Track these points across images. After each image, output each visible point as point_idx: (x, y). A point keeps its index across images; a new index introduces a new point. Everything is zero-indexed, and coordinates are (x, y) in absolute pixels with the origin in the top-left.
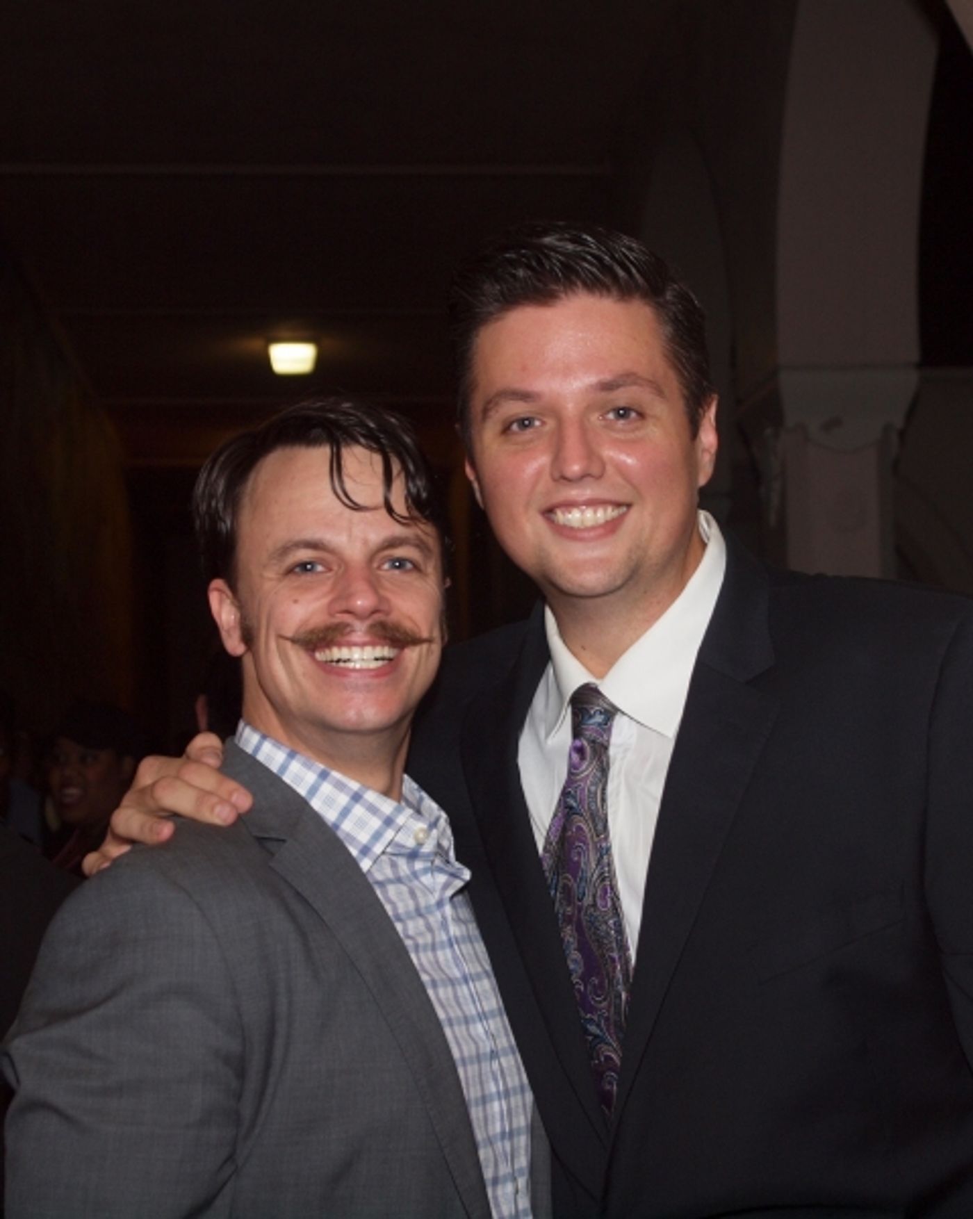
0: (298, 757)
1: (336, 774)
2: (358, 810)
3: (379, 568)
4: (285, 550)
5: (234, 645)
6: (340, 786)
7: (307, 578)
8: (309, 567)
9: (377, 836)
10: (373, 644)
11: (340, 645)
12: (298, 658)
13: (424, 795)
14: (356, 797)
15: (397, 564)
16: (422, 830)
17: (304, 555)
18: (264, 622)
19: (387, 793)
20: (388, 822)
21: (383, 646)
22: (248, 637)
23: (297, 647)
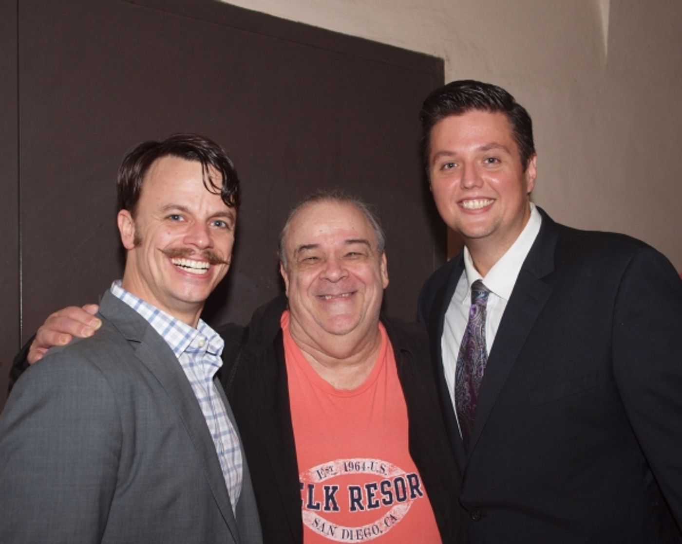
0: (144, 303)
1: (162, 312)
2: (173, 330)
3: (210, 224)
4: (167, 208)
5: (128, 242)
6: (165, 318)
7: (175, 222)
8: (176, 217)
9: (182, 343)
10: (202, 261)
11: (187, 258)
14: (172, 324)
15: (218, 223)
16: (201, 341)
17: (176, 212)
18: (150, 238)
20: (187, 336)
21: (206, 262)
22: (138, 242)
23: (164, 254)
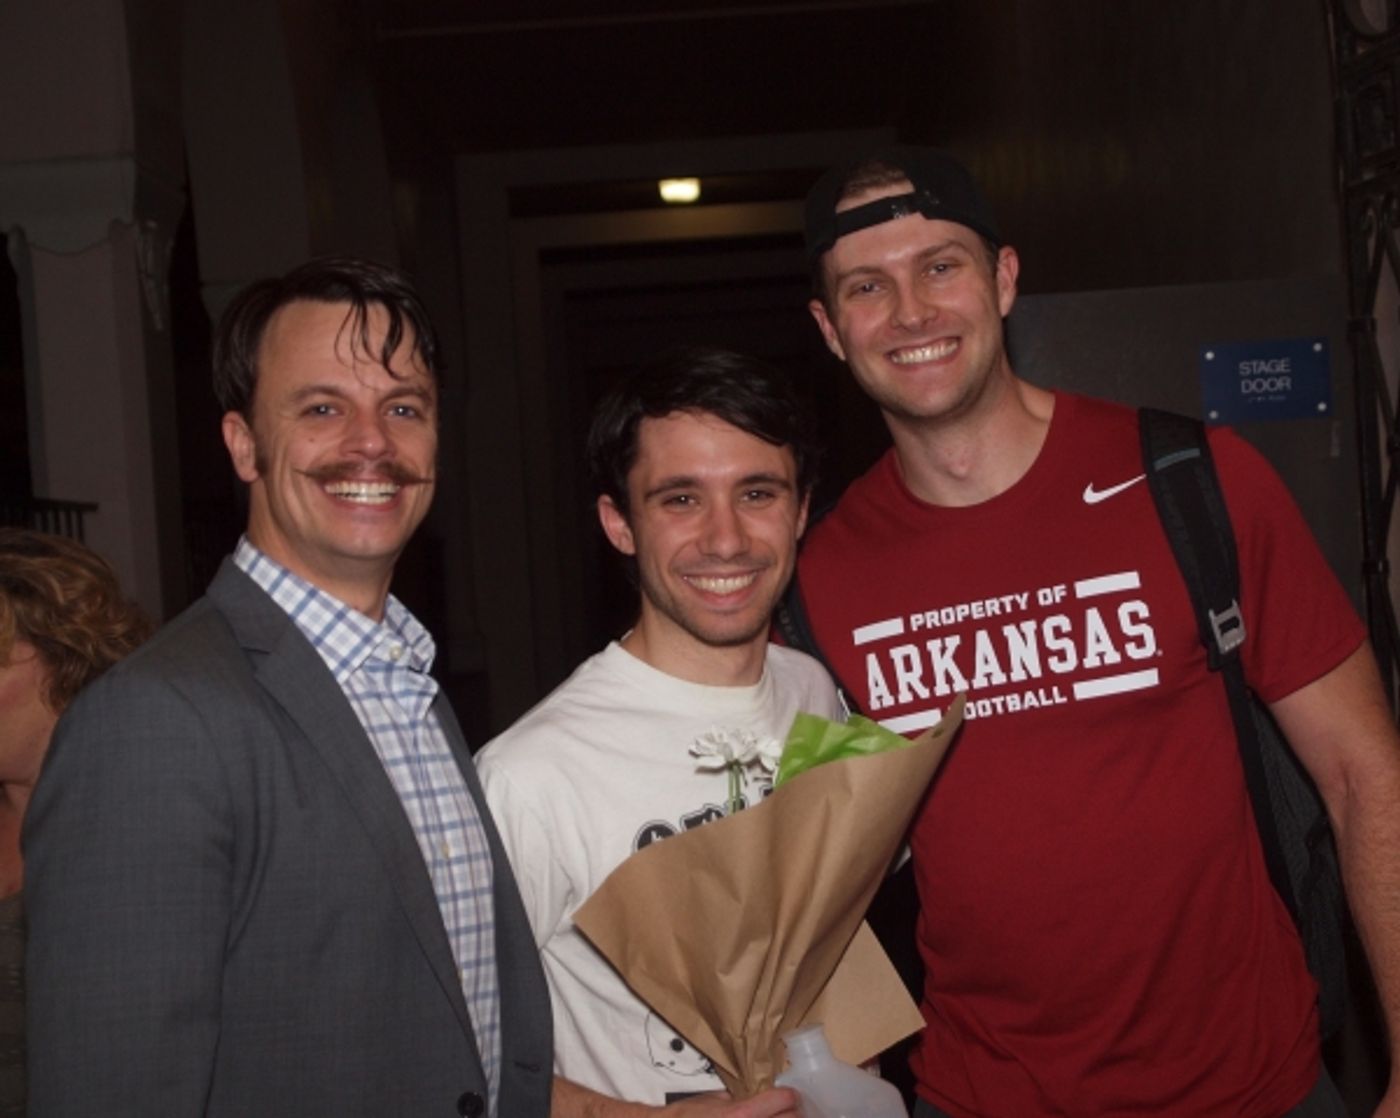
0: (291, 575)
1: (323, 594)
2: (341, 627)
3: (385, 414)
4: (303, 394)
5: (246, 471)
6: (326, 605)
7: (320, 419)
8: (323, 409)
9: (356, 651)
10: (379, 481)
11: (349, 480)
12: (310, 489)
13: (411, 616)
14: (340, 616)
15: (401, 410)
16: (398, 648)
17: (320, 399)
18: (280, 455)
19: (368, 613)
20: (367, 639)
21: (387, 483)
22: (263, 466)
23: (309, 480)
